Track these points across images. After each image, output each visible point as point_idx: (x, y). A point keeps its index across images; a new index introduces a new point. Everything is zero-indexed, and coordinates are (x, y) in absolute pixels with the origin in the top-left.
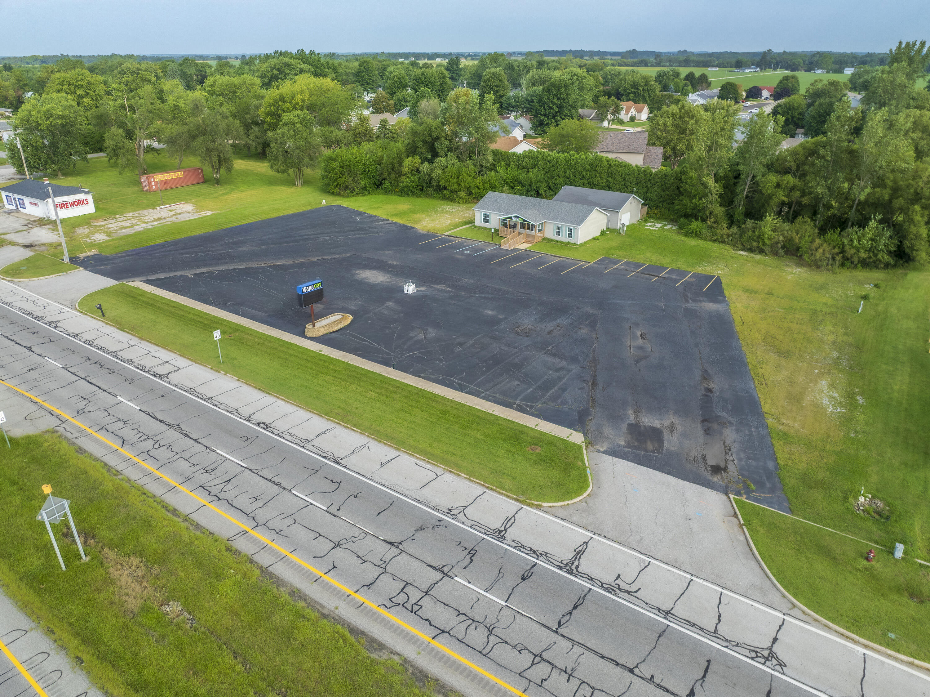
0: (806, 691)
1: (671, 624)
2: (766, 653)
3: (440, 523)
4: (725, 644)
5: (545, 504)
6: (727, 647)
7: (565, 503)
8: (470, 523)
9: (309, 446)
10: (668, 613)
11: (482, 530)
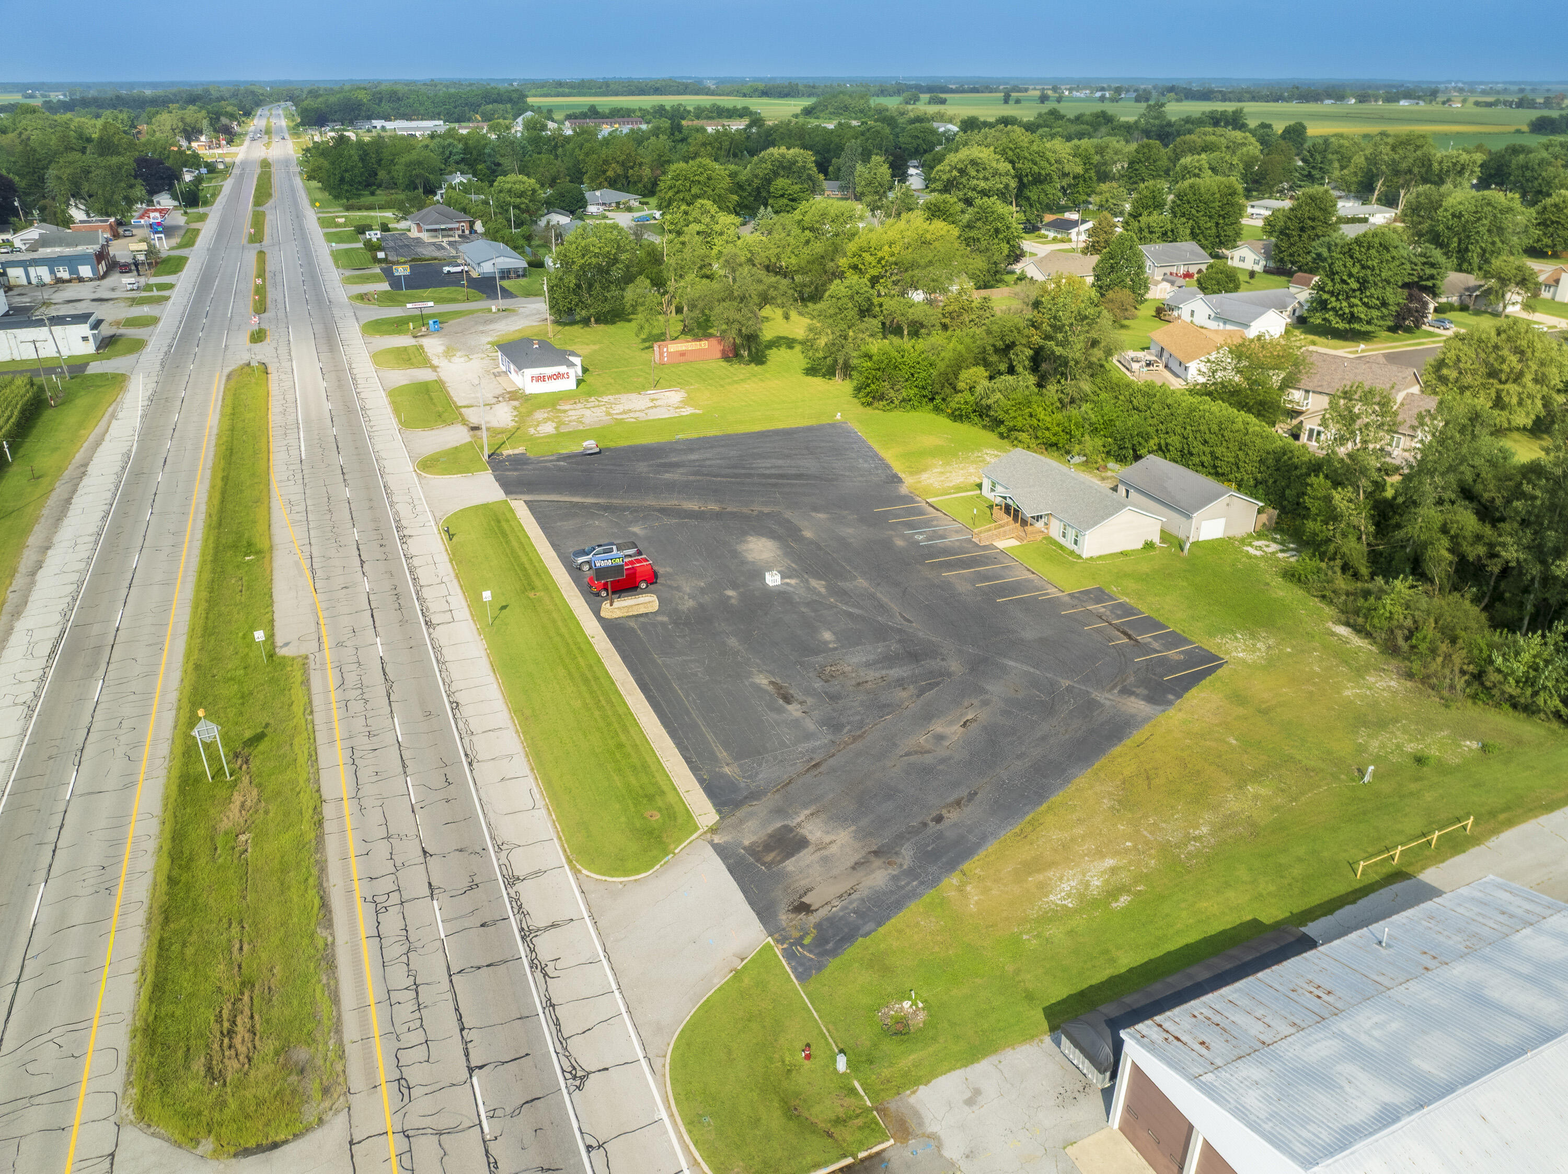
0: (567, 1114)
1: (541, 1015)
2: (580, 1074)
3: (482, 852)
4: (559, 1049)
5: (585, 872)
6: (557, 1053)
7: (604, 878)
8: (503, 860)
9: (466, 741)
10: (553, 1006)
11: (505, 872)
